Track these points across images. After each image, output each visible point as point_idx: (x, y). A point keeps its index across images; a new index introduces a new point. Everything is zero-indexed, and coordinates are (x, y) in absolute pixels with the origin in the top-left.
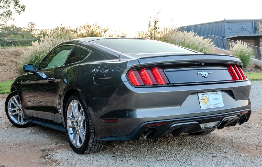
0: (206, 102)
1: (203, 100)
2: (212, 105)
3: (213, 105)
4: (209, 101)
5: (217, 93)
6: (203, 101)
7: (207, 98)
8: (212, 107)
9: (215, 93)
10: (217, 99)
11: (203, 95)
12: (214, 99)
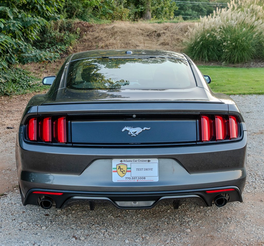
0: (124, 172)
1: (119, 170)
2: (134, 178)
4: (130, 171)
5: (149, 161)
6: (119, 171)
7: (129, 166)
8: (135, 181)
9: (145, 161)
10: (148, 170)
11: (121, 162)
12: (141, 170)
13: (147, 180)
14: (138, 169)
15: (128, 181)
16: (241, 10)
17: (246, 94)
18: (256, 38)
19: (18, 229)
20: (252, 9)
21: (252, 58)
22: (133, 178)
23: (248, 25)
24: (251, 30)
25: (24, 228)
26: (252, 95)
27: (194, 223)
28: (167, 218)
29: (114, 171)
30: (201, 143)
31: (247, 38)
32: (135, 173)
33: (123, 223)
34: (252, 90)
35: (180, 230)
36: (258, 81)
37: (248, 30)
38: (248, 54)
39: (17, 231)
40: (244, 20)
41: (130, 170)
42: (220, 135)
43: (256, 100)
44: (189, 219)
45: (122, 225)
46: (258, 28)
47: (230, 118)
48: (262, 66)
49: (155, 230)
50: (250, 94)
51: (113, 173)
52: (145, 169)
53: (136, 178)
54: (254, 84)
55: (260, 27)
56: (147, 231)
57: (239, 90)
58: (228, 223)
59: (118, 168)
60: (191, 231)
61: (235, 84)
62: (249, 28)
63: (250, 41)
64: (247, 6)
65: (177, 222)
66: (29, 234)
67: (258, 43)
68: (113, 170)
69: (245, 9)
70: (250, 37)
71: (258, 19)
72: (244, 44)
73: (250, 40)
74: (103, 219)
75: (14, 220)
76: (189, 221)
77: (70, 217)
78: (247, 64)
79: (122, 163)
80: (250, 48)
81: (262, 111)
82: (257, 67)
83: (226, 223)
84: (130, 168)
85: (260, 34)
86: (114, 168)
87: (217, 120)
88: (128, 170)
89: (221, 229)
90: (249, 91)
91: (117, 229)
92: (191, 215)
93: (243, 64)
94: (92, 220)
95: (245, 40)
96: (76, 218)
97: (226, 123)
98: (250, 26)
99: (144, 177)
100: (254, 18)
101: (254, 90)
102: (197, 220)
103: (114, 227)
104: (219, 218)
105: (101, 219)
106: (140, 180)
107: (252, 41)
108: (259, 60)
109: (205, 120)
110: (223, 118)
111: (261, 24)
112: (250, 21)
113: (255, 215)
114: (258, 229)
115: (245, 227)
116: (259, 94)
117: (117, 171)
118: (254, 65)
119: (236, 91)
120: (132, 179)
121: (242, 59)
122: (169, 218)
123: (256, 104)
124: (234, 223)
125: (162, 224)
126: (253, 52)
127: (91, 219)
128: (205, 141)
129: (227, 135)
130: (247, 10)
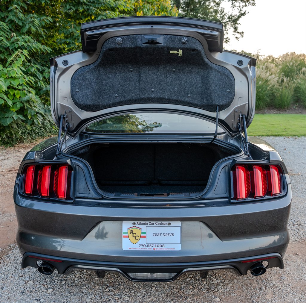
0: (137, 238)
1: (132, 234)
3: (154, 246)
4: (145, 237)
5: (169, 224)
6: (131, 236)
7: (143, 231)
8: (151, 249)
9: (164, 224)
10: (168, 235)
11: (134, 225)
12: (160, 235)
13: (167, 248)
14: (155, 234)
15: (142, 249)
16: (257, 67)
17: (264, 136)
18: (270, 90)
19: (20, 291)
20: (267, 67)
21: (266, 106)
22: (149, 245)
23: (263, 79)
24: (266, 83)
25: (28, 289)
26: (270, 137)
27: (224, 287)
28: (192, 279)
29: (125, 237)
30: (236, 201)
31: (262, 90)
32: (151, 239)
33: (142, 285)
34: (270, 133)
35: (207, 297)
36: (273, 125)
37: (264, 83)
38: (263, 103)
39: (18, 295)
40: (260, 75)
41: (145, 235)
42: (260, 191)
43: (273, 141)
44: (217, 281)
45: (140, 289)
46: (271, 81)
47: (271, 169)
48: (274, 112)
49: (178, 296)
50: (268, 136)
51: (123, 239)
52: (164, 235)
53: (152, 246)
54: (270, 127)
55: (273, 81)
56: (168, 299)
57: (258, 132)
58: (264, 288)
59: (129, 232)
60: (221, 300)
61: (254, 127)
62: (264, 82)
63: (265, 93)
64: (262, 64)
65: (204, 285)
66: (30, 299)
67: (271, 94)
68: (123, 235)
69: (261, 66)
70: (264, 89)
71: (272, 74)
72: (260, 95)
73: (265, 91)
74: (120, 278)
75: (21, 277)
76: (217, 284)
77: (84, 274)
78: (262, 111)
79: (136, 225)
80: (265, 97)
81: (280, 151)
82: (270, 114)
83: (261, 288)
84: (145, 233)
85: (273, 87)
86: (125, 233)
87: (255, 171)
88: (142, 235)
89: (256, 298)
90: (266, 133)
91: (134, 294)
92: (219, 274)
93: (259, 111)
94: (108, 280)
95: (260, 91)
96: (90, 275)
97: (265, 174)
98: (264, 80)
99: (162, 245)
100: (268, 74)
101: (271, 132)
102: (227, 282)
103: (131, 291)
104: (252, 279)
105: (117, 277)
106: (157, 248)
107: (266, 92)
108: (272, 108)
109: (241, 171)
110: (262, 168)
111: (274, 78)
112: (265, 76)
113: (293, 276)
114: (301, 300)
115: (285, 296)
116: (276, 136)
117: (128, 237)
118: (268, 112)
119: (255, 133)
120: (147, 246)
121: (258, 106)
122: (195, 278)
123: (274, 144)
124: (271, 289)
125: (186, 288)
126: (267, 101)
127: (107, 277)
128: (242, 199)
129: (268, 190)
130: (262, 67)
